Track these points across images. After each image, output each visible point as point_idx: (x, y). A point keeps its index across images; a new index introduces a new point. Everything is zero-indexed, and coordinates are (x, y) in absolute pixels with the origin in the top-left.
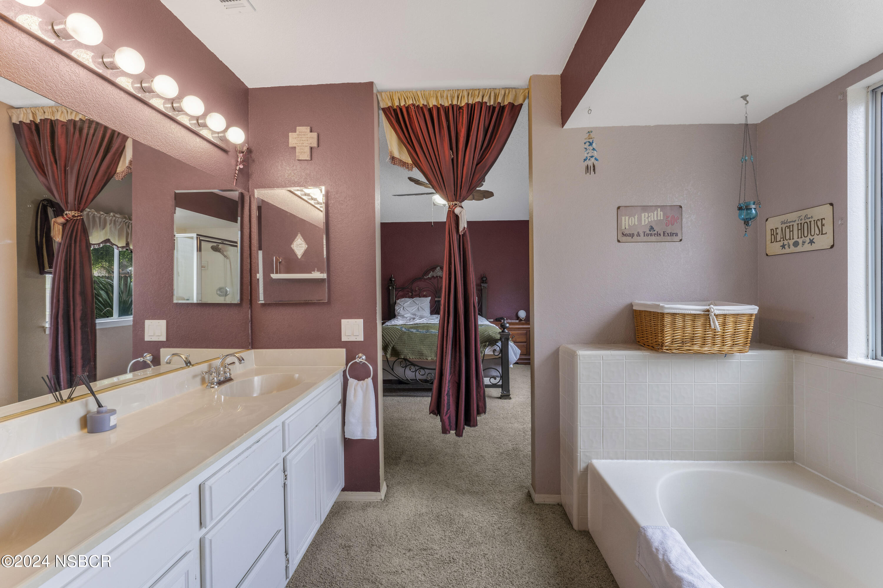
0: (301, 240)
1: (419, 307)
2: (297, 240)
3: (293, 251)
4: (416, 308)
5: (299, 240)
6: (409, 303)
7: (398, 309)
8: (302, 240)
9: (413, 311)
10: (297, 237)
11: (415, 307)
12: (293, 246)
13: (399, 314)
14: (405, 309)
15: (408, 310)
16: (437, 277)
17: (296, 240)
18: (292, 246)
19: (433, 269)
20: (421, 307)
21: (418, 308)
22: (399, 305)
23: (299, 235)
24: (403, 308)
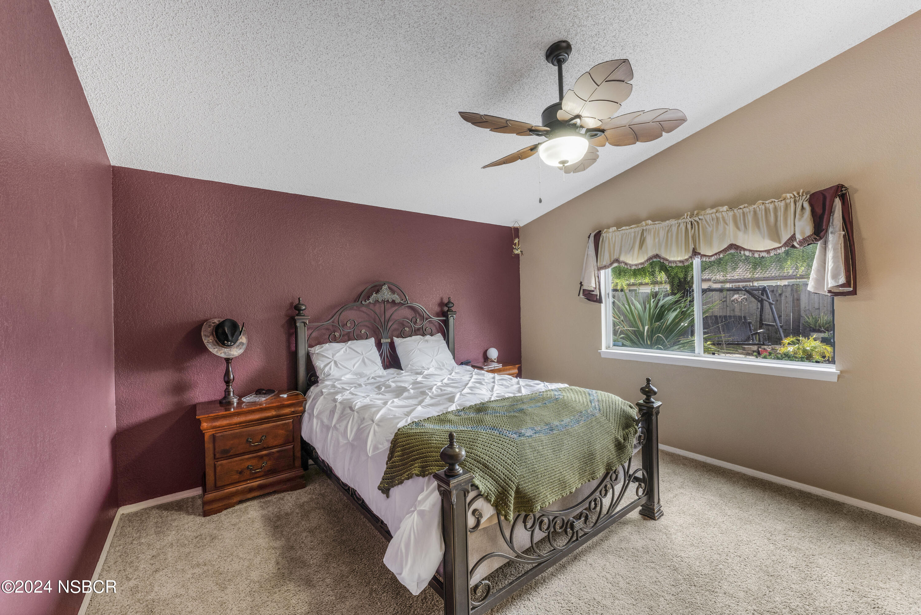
1: (366, 359)
4: (358, 361)
6: (342, 352)
7: (325, 366)
9: (355, 367)
11: (358, 358)
13: (330, 377)
14: (339, 365)
15: (345, 365)
16: (383, 301)
19: (377, 289)
20: (367, 358)
21: (363, 361)
22: (324, 359)
24: (335, 363)
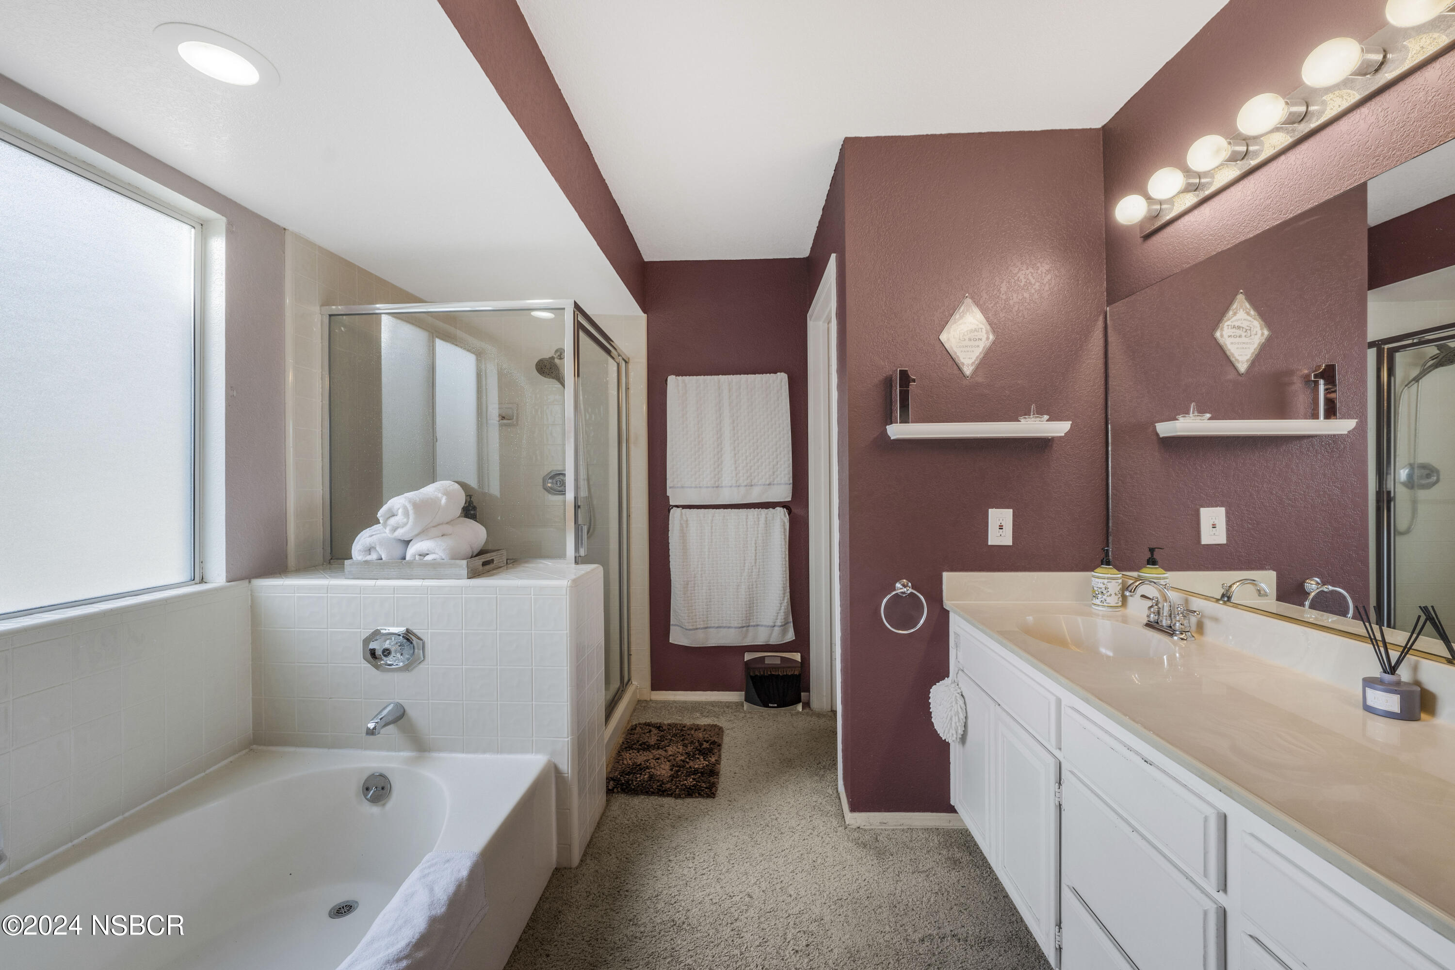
0: (1248, 314)
2: (1235, 314)
3: (1221, 350)
5: (1241, 314)
8: (1252, 312)
10: (1235, 306)
12: (1222, 336)
17: (1231, 313)
18: (1218, 334)
23: (1241, 297)
